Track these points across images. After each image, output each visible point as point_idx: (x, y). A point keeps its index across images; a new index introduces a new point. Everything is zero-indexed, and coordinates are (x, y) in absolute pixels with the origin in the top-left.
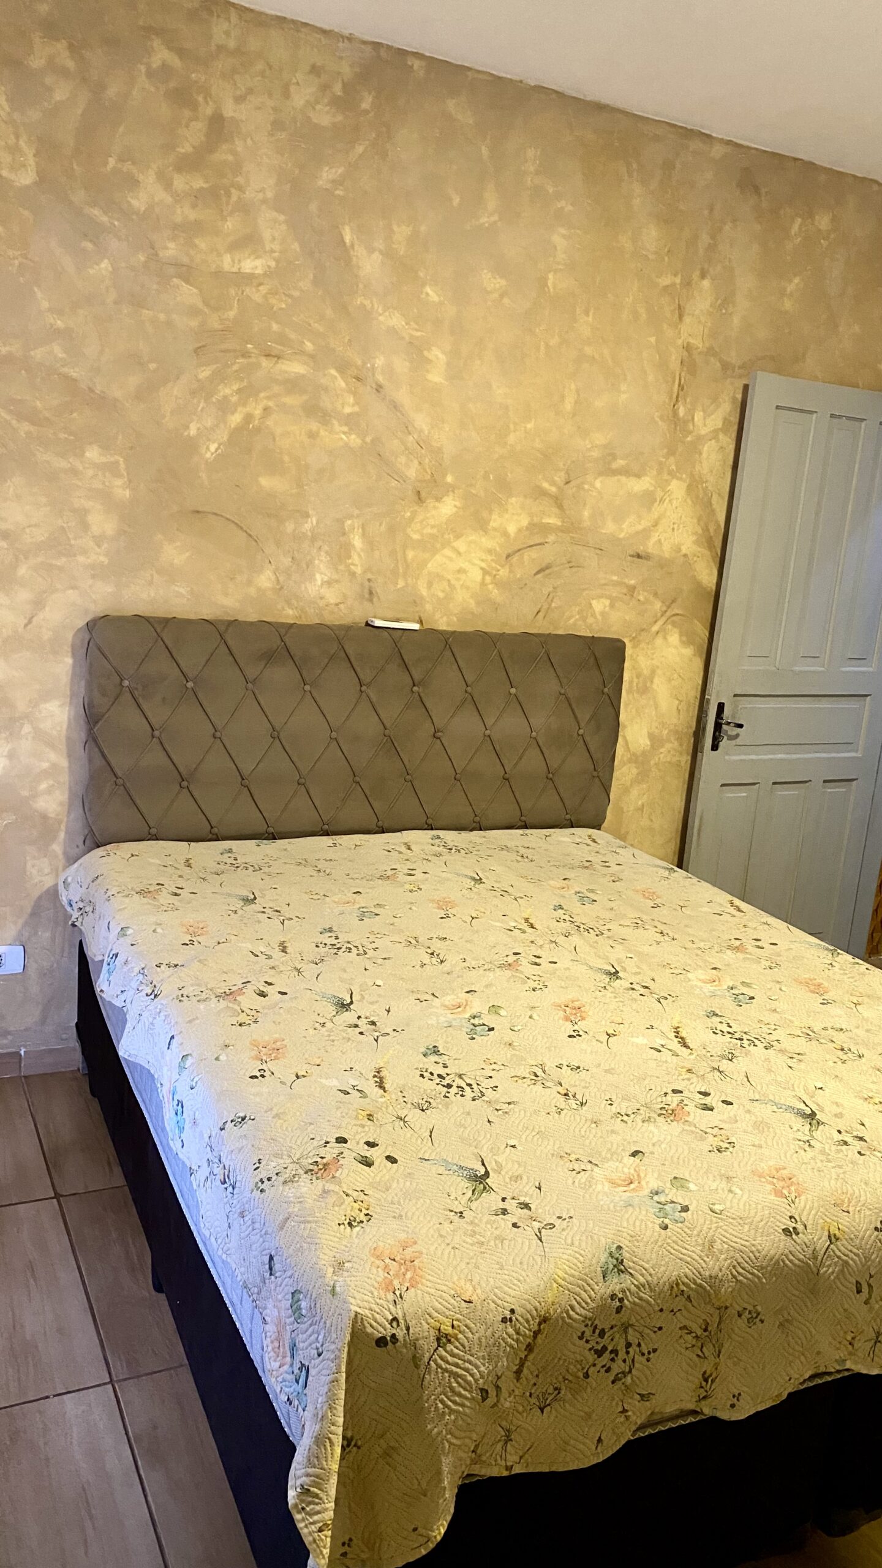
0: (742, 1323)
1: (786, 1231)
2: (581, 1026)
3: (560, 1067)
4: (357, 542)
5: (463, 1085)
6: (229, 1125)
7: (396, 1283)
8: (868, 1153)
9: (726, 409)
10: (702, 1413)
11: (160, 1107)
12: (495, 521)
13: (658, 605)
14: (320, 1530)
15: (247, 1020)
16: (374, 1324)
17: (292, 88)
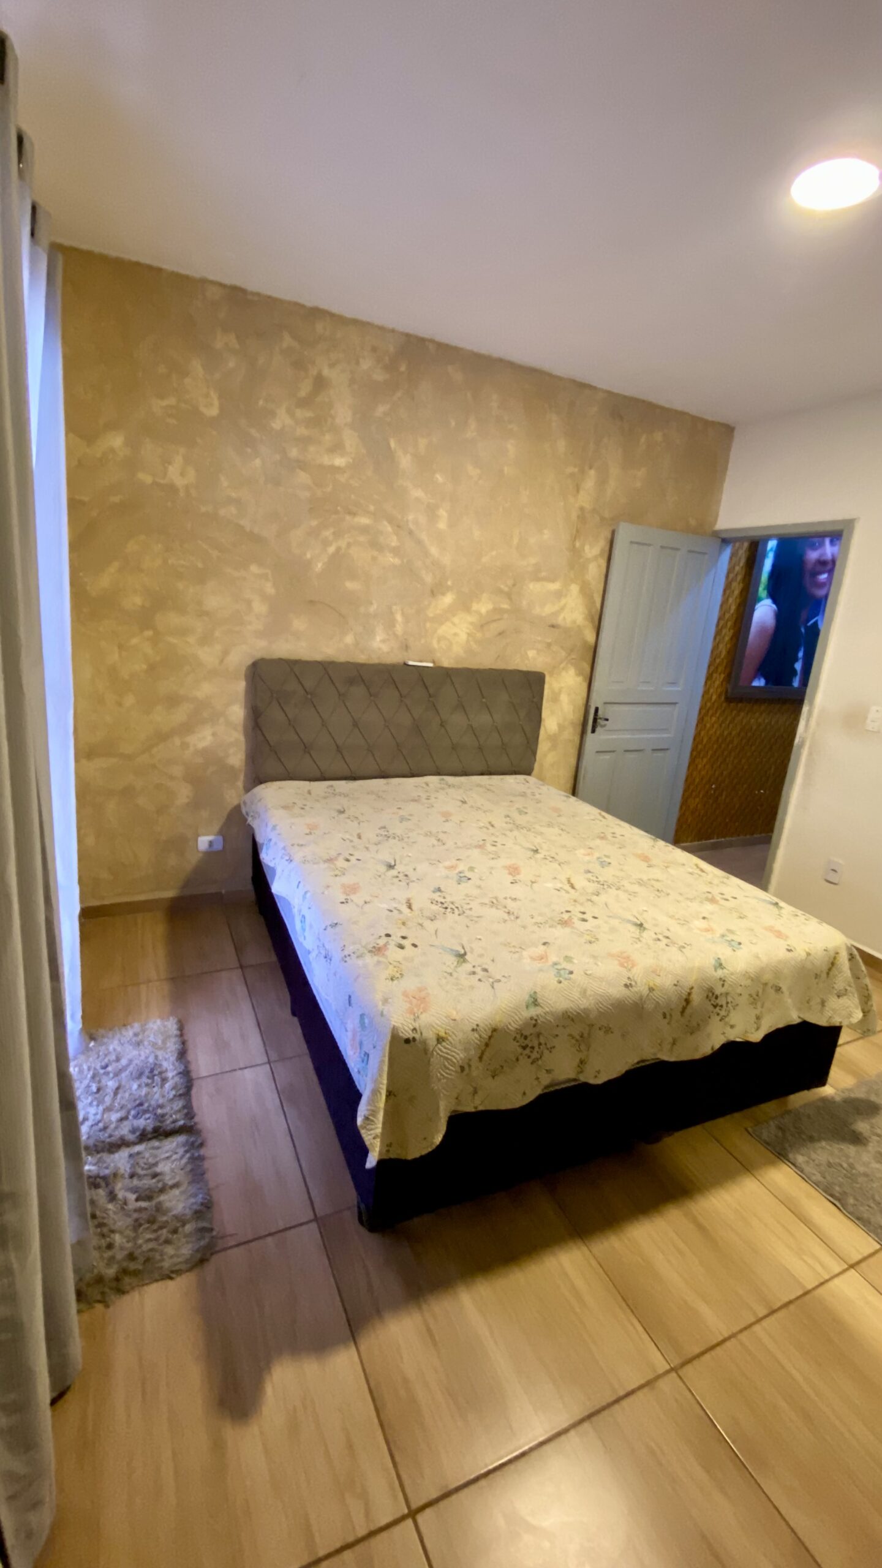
0: (601, 1033)
1: (626, 986)
2: (518, 877)
3: (506, 898)
4: (399, 617)
5: (454, 907)
6: (329, 928)
7: (415, 1010)
8: (671, 945)
9: (602, 544)
10: (579, 1080)
11: (293, 917)
12: (475, 606)
13: (563, 654)
14: (374, 1138)
15: (339, 873)
16: (403, 1031)
17: (361, 360)
